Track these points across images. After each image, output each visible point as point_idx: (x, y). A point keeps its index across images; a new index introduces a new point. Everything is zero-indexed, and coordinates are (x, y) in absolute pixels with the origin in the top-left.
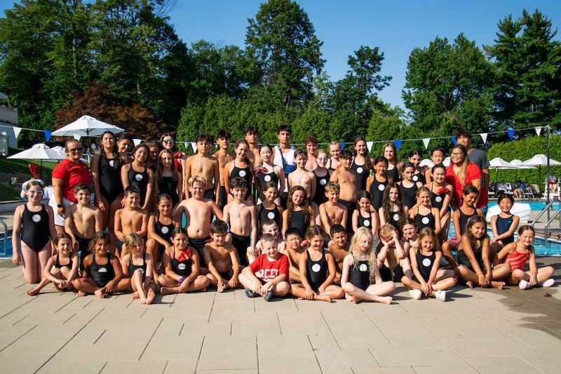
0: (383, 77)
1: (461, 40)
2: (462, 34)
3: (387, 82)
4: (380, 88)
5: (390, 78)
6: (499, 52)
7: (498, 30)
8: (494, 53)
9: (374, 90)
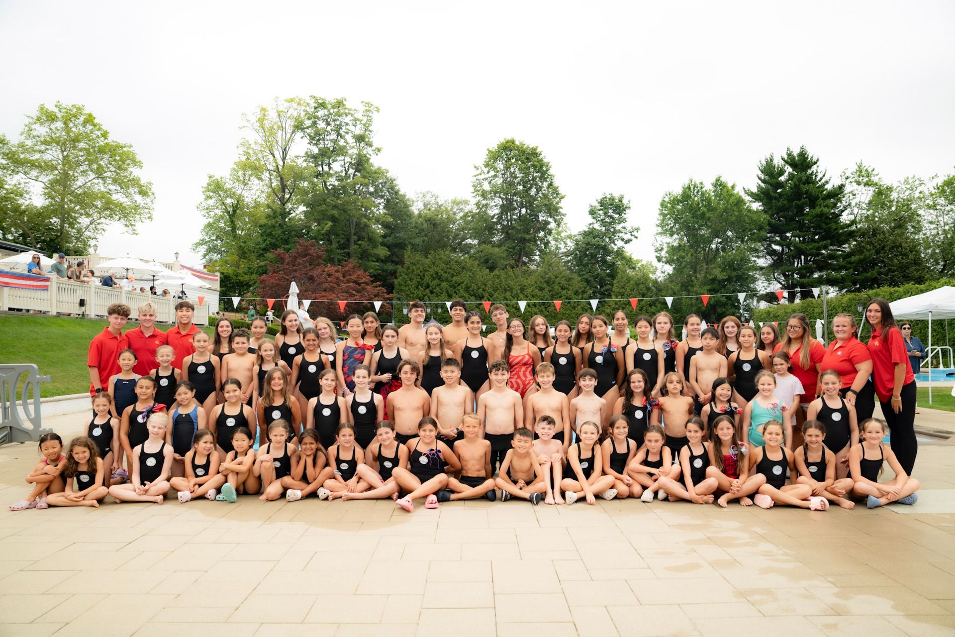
0: (629, 229)
1: (719, 184)
2: (720, 177)
3: (635, 233)
4: (628, 241)
5: (637, 229)
6: (762, 196)
7: (760, 173)
8: (756, 197)
9: (620, 243)
